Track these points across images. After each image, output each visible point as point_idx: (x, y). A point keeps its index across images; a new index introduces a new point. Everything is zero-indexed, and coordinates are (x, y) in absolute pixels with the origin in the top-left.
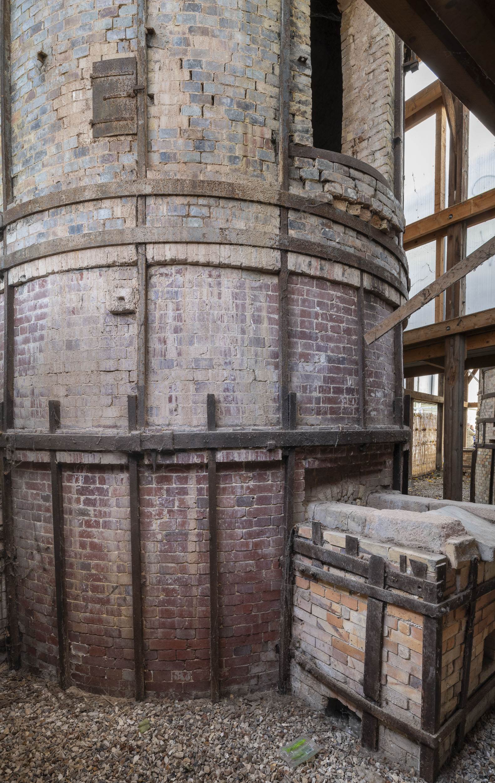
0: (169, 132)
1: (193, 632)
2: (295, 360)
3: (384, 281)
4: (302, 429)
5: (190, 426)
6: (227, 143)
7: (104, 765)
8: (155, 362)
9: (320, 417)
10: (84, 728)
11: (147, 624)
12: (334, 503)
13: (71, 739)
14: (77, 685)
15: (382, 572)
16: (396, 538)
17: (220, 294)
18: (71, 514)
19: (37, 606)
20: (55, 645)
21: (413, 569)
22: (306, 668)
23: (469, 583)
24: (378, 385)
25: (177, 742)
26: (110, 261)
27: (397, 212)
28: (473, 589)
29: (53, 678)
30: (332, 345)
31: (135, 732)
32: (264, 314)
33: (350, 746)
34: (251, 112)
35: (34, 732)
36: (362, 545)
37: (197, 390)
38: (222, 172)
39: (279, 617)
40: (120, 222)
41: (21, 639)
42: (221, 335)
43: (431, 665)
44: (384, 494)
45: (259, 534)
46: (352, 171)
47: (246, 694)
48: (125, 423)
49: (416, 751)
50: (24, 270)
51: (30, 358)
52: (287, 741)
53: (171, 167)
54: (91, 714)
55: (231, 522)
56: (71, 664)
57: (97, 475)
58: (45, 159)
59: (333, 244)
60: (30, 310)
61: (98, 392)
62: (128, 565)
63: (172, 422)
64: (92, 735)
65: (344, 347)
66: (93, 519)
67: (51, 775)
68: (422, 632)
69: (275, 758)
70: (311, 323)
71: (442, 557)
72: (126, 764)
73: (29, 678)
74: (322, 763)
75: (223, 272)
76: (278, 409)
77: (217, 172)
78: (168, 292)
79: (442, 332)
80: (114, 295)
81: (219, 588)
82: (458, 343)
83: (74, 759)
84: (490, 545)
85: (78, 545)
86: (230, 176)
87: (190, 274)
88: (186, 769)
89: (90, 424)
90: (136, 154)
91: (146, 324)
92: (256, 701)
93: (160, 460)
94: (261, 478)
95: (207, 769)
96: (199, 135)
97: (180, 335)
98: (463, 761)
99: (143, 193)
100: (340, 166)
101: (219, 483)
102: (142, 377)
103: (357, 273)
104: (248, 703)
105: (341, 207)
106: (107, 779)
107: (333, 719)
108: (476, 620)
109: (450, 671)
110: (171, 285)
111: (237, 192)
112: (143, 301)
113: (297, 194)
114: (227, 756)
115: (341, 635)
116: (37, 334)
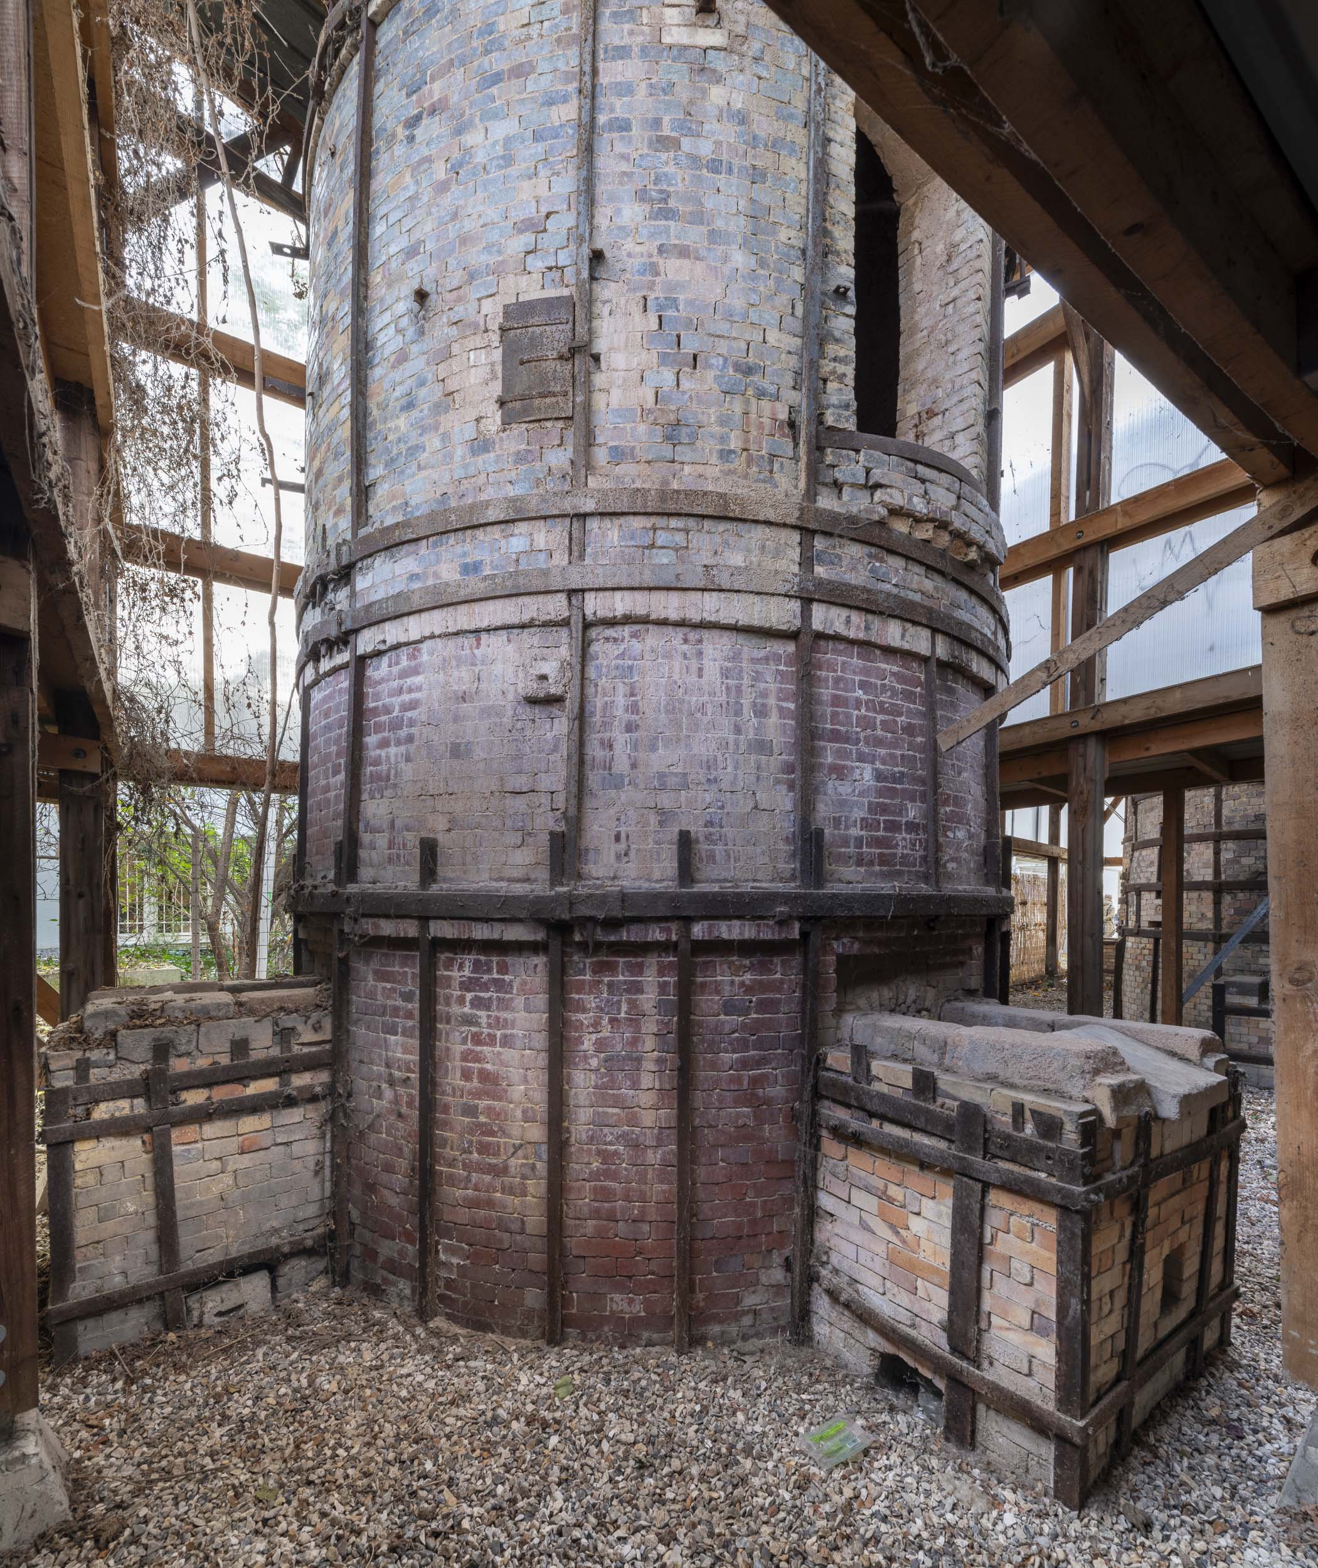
0: (621, 412)
1: (646, 1228)
2: (820, 776)
3: (969, 645)
4: (831, 888)
5: (649, 880)
6: (716, 429)
7: (500, 1450)
8: (593, 779)
9: (862, 869)
10: (462, 1386)
11: (569, 1211)
12: (886, 1014)
13: (441, 1403)
14: (447, 1314)
15: (980, 1130)
16: (1001, 1073)
17: (700, 670)
18: (448, 1022)
19: (385, 1177)
20: (413, 1243)
21: (1037, 1126)
22: (842, 1299)
23: (1137, 1155)
24: (959, 819)
25: (621, 1417)
26: (526, 618)
27: (994, 532)
28: (1144, 1166)
29: (406, 1303)
30: (883, 752)
31: (549, 1397)
32: (772, 701)
33: (925, 1439)
34: (756, 378)
35: (379, 1390)
36: (941, 1085)
37: (661, 823)
38: (708, 475)
39: (792, 1208)
40: (542, 557)
41: (351, 1234)
42: (701, 735)
43: (1072, 1295)
44: (970, 1004)
45: (760, 1063)
46: (920, 468)
47: (734, 1342)
48: (543, 874)
49: (1047, 1451)
50: (384, 632)
51: (389, 770)
52: (811, 1424)
53: (626, 469)
54: (472, 1364)
55: (713, 1041)
56: (438, 1278)
57: (495, 959)
58: (423, 457)
59: (887, 587)
60: (390, 695)
61: (500, 826)
62: (541, 1109)
63: (619, 874)
64: (476, 1399)
65: (902, 756)
66: (486, 1031)
67: (412, 1461)
68: (1054, 1237)
69: (794, 1453)
70: (848, 716)
71: (1088, 1107)
72: (537, 1449)
73: (365, 1301)
74: (876, 1465)
75: (706, 634)
76: (793, 855)
77: (700, 476)
78: (617, 667)
79: (1064, 730)
80: (532, 671)
81: (693, 1152)
82: (1093, 749)
83: (448, 1437)
84: (1172, 1092)
85: (458, 1074)
86: (722, 481)
87: (654, 638)
88: (640, 1461)
89: (486, 876)
90: (570, 449)
91: (581, 718)
92: (752, 1354)
93: (600, 935)
94: (764, 968)
95: (676, 1464)
96: (672, 417)
97: (635, 735)
98: (1131, 1476)
99: (582, 511)
100: (901, 460)
101: (694, 975)
102: (573, 801)
103: (926, 633)
104: (740, 1359)
105: (901, 527)
106: (508, 1472)
107: (889, 1393)
108: (1149, 1222)
109: (1106, 1309)
110: (622, 656)
111: (733, 507)
112: (577, 681)
113: (829, 507)
114: (709, 1444)
115: (904, 1242)
116: (403, 733)
